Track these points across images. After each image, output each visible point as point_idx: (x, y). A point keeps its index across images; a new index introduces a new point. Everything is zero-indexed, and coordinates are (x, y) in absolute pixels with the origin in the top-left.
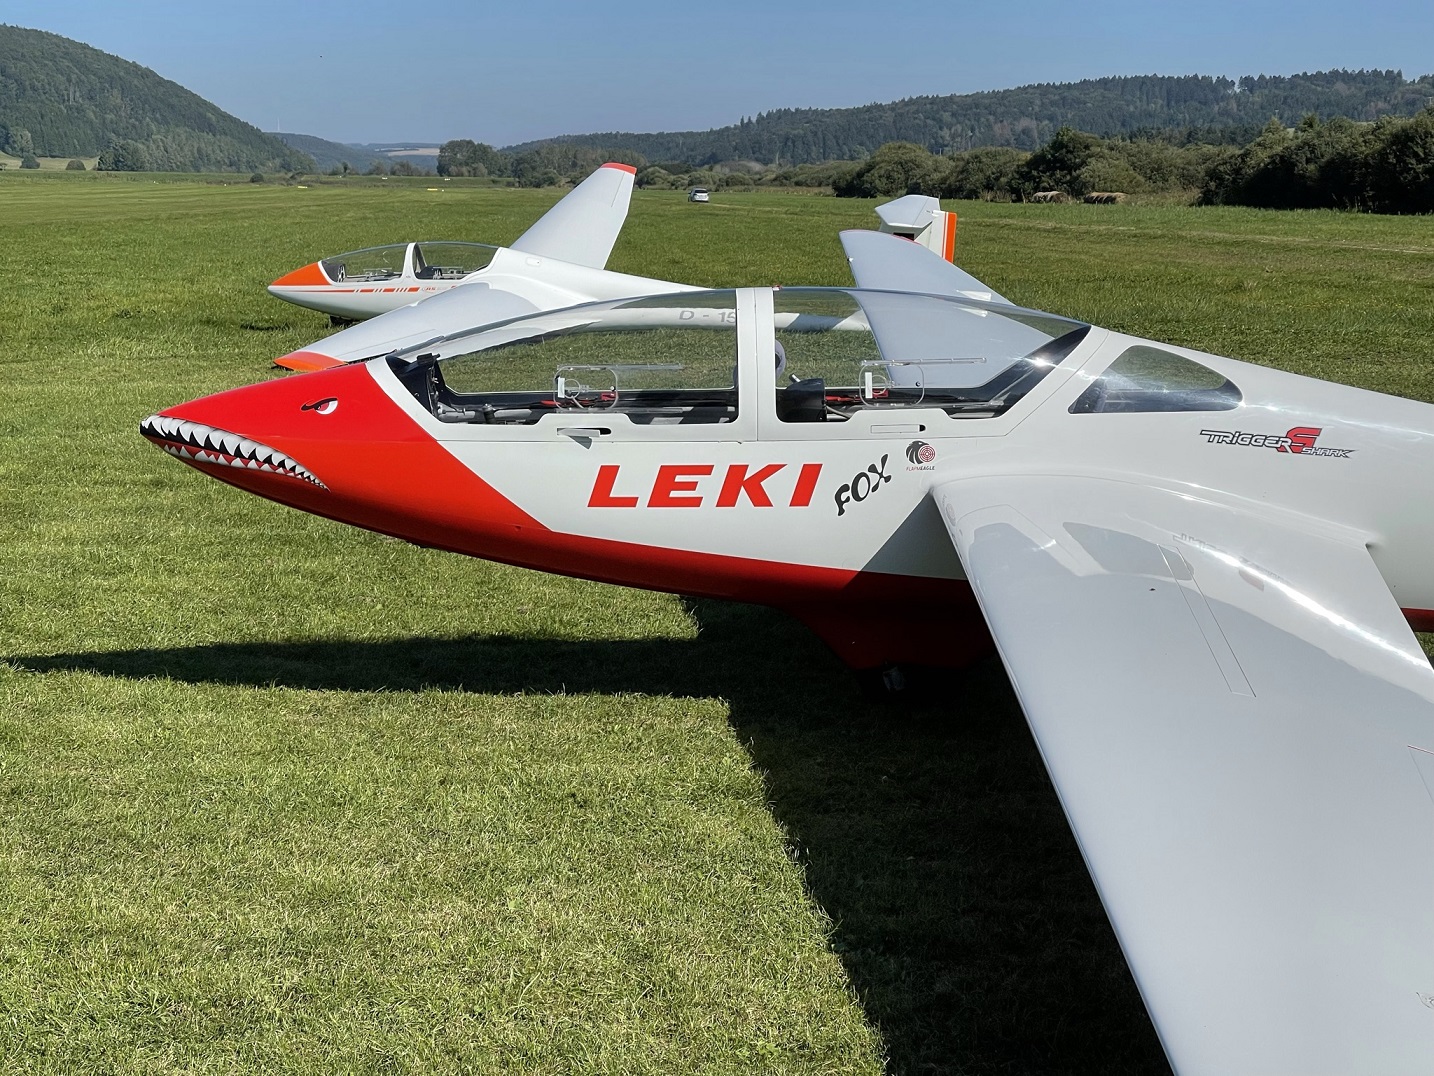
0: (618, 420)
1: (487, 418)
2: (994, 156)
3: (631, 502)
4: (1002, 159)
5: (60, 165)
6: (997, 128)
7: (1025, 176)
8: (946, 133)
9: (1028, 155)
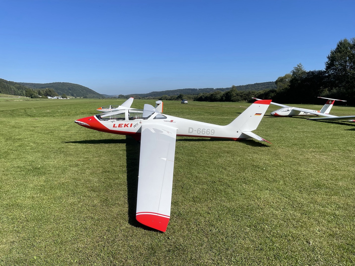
0: (115, 120)
1: (104, 120)
2: (174, 96)
3: (116, 127)
4: (175, 97)
5: (79, 98)
6: (175, 93)
7: (177, 98)
8: (170, 94)
9: (177, 96)
